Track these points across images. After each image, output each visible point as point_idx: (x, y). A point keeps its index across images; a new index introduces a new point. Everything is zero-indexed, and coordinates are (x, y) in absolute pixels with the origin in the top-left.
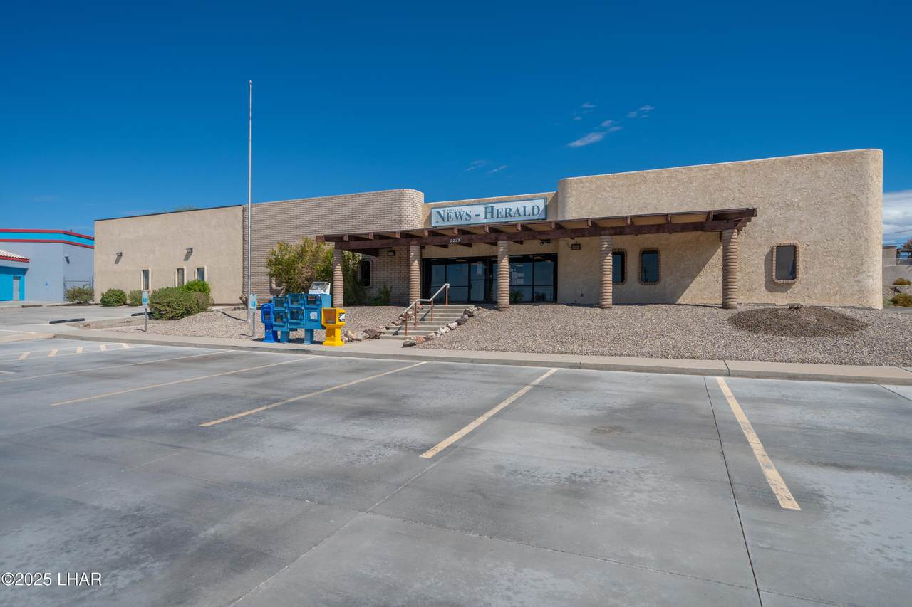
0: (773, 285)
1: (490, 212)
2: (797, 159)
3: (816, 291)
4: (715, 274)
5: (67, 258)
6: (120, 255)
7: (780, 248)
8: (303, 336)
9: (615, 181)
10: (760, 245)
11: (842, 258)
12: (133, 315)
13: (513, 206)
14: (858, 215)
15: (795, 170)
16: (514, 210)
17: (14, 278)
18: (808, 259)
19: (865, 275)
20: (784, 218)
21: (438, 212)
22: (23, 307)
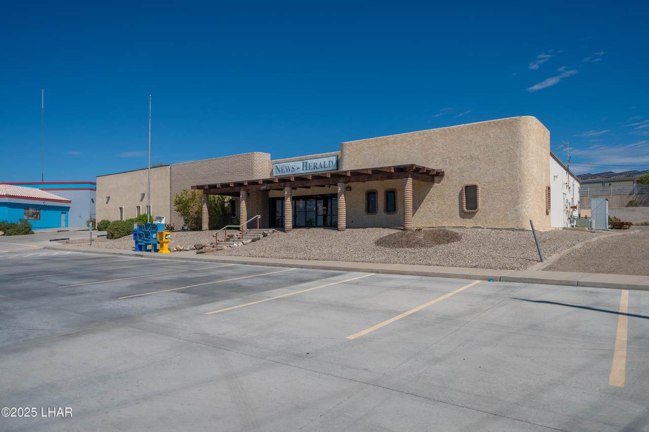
0: (463, 213)
1: (305, 166)
2: (477, 125)
3: (490, 217)
4: (429, 206)
5: (92, 199)
6: (109, 198)
7: (467, 187)
8: (151, 249)
9: (370, 143)
10: (456, 186)
11: (506, 194)
12: (98, 236)
13: (318, 161)
14: (515, 163)
15: (476, 133)
16: (318, 164)
17: (62, 213)
18: (484, 195)
19: (520, 206)
20: (470, 166)
21: (277, 166)
22: (58, 231)
